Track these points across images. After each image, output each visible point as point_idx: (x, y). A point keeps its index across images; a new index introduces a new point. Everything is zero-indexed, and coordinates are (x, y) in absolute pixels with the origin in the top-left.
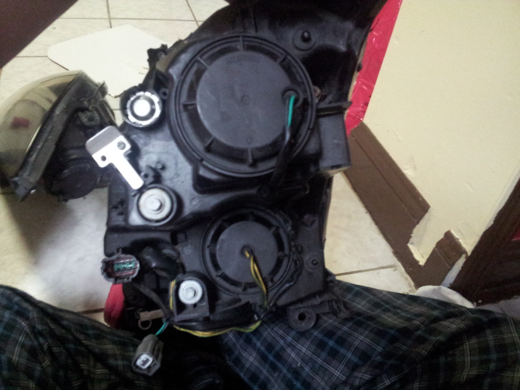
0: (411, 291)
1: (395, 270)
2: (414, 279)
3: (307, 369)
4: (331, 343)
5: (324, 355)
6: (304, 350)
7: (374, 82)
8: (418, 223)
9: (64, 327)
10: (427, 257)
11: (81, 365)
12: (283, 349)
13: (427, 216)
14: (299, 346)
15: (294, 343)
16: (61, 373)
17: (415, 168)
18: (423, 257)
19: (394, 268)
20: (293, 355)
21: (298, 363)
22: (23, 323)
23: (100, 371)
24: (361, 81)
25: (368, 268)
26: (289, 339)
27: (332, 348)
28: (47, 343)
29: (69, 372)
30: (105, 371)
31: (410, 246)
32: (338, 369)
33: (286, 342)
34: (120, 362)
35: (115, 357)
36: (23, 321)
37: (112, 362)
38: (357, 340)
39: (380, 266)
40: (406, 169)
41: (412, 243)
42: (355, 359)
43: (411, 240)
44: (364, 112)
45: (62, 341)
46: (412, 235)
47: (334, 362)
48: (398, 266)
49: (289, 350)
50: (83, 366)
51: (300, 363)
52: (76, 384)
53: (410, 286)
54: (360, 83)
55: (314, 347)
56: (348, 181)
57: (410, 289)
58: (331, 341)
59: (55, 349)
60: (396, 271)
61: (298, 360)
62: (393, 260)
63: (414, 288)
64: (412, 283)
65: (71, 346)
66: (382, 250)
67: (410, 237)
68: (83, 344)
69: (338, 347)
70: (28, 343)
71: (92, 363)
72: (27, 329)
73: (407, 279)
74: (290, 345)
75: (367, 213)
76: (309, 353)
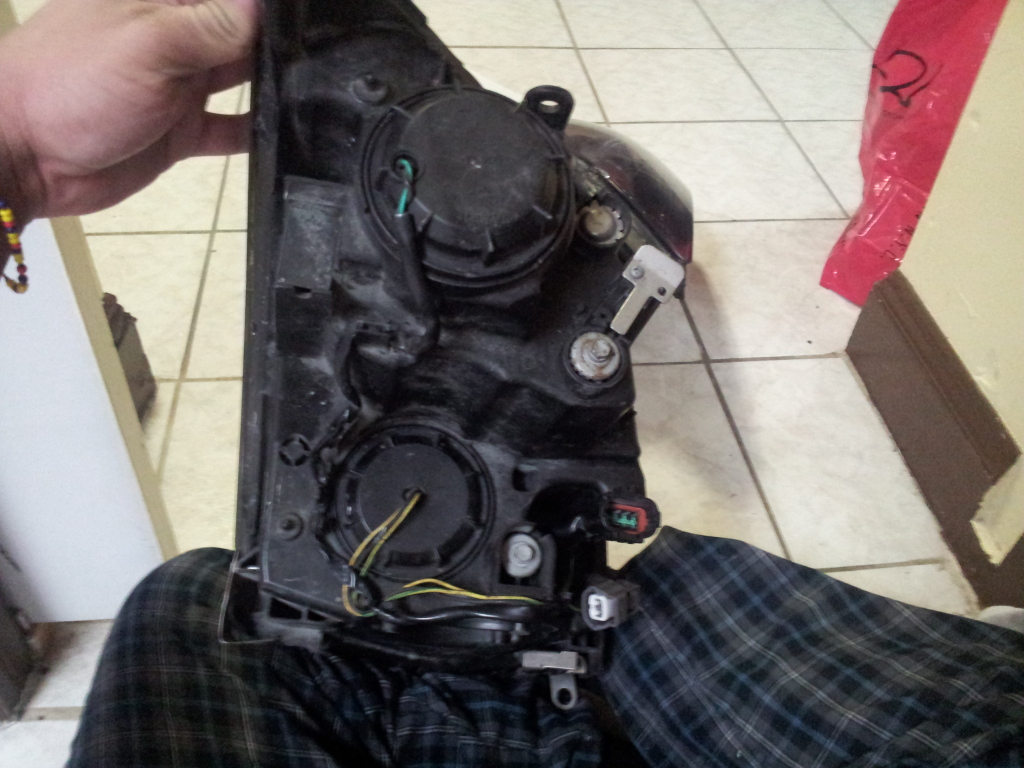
0: (968, 613)
1: (942, 569)
2: (977, 590)
3: (753, 764)
5: (785, 741)
6: (749, 729)
7: (928, 189)
8: (994, 481)
10: (1006, 548)
13: (1013, 469)
14: (740, 721)
15: (732, 715)
17: (996, 375)
18: (999, 548)
19: (938, 565)
21: (736, 751)
24: (901, 184)
31: (976, 525)
33: (719, 710)
39: (914, 558)
40: (979, 374)
41: (980, 520)
42: (841, 753)
43: (980, 513)
44: (904, 246)
46: (981, 504)
47: (804, 756)
48: (949, 561)
49: (722, 726)
51: (740, 751)
53: (969, 602)
54: (898, 188)
55: (767, 726)
56: (862, 384)
57: (968, 608)
60: (943, 572)
61: (737, 745)
62: (940, 549)
63: (975, 607)
64: (974, 597)
66: (919, 526)
67: (978, 507)
73: (962, 587)
75: (895, 451)
76: (758, 736)
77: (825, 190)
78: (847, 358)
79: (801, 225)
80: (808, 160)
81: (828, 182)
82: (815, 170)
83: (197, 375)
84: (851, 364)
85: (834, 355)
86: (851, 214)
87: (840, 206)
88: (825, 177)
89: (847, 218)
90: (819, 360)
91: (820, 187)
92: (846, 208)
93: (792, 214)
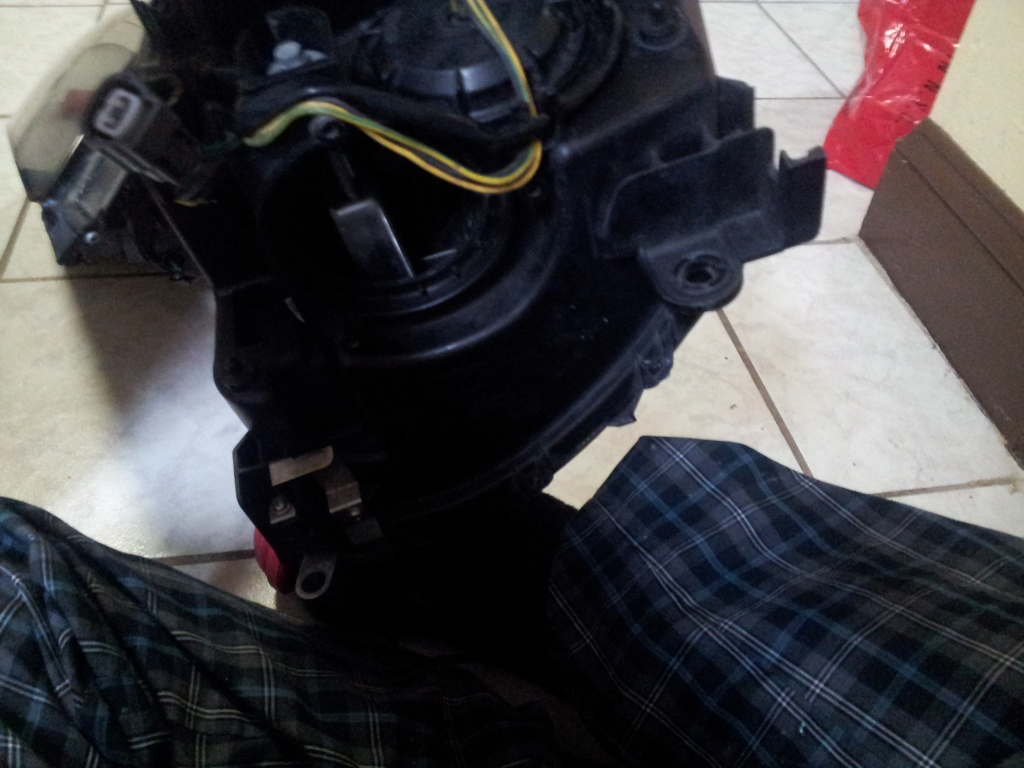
1: (1015, 490)
3: (828, 744)
4: (908, 671)
5: (884, 703)
9: (127, 593)
11: (162, 693)
12: (751, 682)
14: (801, 674)
15: (787, 666)
16: (102, 711)
19: (1011, 486)
20: (783, 700)
21: (797, 723)
22: (13, 577)
23: (213, 712)
24: (916, 31)
25: (945, 483)
26: (772, 655)
27: (910, 685)
28: (68, 631)
29: (124, 710)
30: (232, 713)
32: (930, 752)
33: (764, 662)
34: (269, 692)
35: (258, 675)
36: (14, 573)
37: (247, 689)
38: (996, 666)
39: (976, 478)
42: (987, 724)
45: (115, 627)
47: (919, 728)
48: (1021, 481)
49: (769, 686)
50: (167, 696)
51: (804, 724)
52: (141, 744)
54: (912, 35)
55: (849, 681)
56: (884, 272)
58: (907, 666)
59: (89, 646)
60: (1016, 494)
61: (799, 714)
62: (1008, 465)
65: (141, 642)
66: (978, 438)
68: (174, 637)
69: (930, 686)
70: (21, 628)
71: (194, 689)
72: (23, 595)
74: (774, 672)
76: (835, 697)
77: (813, 69)
78: (862, 243)
79: (791, 104)
80: (791, 40)
81: (816, 62)
82: (799, 48)
83: (18, 274)
84: (867, 250)
85: (845, 240)
86: (847, 94)
87: (833, 85)
88: (813, 57)
89: (843, 96)
90: (827, 246)
91: (808, 66)
92: (840, 88)
93: (779, 93)
